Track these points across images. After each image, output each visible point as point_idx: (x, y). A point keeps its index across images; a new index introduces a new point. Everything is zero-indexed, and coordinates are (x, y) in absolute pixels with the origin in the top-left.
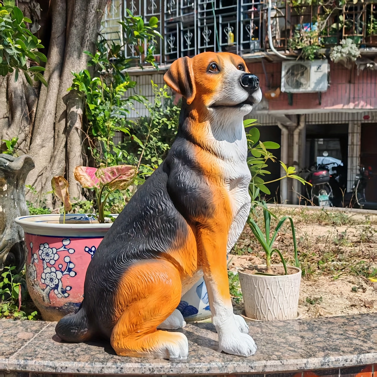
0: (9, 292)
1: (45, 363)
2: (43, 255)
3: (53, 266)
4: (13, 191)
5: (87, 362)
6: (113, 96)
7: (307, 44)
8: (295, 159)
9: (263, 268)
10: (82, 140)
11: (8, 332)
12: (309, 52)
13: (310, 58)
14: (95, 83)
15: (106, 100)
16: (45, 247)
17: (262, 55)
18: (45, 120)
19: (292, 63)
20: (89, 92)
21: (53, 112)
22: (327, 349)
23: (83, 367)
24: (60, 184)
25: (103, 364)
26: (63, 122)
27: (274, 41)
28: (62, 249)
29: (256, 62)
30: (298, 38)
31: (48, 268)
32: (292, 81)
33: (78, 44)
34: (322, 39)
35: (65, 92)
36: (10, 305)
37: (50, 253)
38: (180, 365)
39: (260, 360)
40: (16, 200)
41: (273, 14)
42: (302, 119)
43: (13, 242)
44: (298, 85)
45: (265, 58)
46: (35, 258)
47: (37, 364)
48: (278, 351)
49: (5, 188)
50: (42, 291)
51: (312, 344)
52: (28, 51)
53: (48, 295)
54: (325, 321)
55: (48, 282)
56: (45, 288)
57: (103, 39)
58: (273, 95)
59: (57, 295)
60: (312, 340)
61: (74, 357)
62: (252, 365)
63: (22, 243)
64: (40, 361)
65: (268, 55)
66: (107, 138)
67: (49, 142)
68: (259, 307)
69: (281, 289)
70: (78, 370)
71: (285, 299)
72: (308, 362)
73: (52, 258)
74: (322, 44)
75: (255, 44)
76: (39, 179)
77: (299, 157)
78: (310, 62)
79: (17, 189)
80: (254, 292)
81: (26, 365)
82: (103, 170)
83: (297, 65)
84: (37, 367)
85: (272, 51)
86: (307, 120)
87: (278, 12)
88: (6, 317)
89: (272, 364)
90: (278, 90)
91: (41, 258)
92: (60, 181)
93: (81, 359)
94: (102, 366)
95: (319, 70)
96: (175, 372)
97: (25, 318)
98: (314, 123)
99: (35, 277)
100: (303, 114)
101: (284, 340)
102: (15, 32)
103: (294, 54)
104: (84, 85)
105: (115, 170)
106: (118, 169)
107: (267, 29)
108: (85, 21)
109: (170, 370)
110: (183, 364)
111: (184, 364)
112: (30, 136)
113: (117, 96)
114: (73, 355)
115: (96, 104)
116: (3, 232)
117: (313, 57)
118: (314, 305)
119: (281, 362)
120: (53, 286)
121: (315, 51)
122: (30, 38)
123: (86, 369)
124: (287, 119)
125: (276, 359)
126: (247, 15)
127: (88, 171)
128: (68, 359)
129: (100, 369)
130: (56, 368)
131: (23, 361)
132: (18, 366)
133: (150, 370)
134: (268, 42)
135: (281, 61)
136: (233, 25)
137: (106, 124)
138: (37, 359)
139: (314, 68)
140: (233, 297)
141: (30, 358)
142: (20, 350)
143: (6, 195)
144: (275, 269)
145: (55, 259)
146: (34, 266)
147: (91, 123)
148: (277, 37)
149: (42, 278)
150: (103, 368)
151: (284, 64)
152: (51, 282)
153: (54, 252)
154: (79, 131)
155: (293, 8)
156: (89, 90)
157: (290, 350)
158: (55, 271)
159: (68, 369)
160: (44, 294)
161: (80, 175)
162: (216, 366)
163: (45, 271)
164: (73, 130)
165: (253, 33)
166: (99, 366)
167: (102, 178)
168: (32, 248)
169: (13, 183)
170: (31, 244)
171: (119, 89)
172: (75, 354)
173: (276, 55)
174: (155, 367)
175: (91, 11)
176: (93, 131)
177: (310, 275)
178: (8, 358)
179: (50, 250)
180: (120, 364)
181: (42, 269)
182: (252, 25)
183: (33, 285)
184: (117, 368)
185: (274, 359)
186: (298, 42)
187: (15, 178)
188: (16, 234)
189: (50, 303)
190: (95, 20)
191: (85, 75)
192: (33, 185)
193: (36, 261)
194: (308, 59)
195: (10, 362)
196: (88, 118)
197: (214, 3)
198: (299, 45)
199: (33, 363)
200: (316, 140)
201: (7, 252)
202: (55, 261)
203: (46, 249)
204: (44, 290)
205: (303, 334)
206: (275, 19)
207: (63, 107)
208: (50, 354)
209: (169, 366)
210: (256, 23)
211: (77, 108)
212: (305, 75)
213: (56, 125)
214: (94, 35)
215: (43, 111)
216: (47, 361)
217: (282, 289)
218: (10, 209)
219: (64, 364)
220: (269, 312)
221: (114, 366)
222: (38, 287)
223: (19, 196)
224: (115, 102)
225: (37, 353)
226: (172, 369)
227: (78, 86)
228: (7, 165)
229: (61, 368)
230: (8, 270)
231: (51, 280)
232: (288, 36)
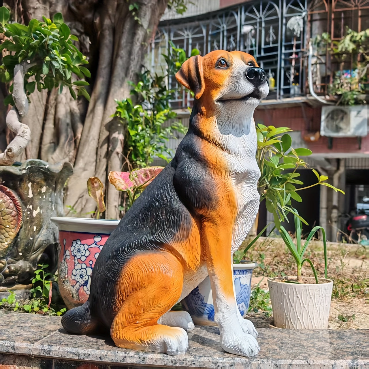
0: (40, 290)
1: (69, 349)
2: (74, 251)
3: (83, 262)
4: (51, 194)
5: (110, 351)
6: (153, 123)
7: (347, 90)
8: (335, 203)
9: (294, 279)
10: (123, 164)
11: (36, 324)
12: (349, 97)
13: (350, 103)
14: (137, 111)
15: (147, 127)
16: (77, 244)
17: (302, 100)
18: (89, 145)
19: (331, 108)
20: (131, 119)
21: (96, 138)
22: (356, 354)
23: (106, 355)
24: (96, 185)
25: (126, 353)
26: (105, 146)
27: (315, 87)
28: (94, 245)
29: (295, 107)
30: (339, 84)
31: (79, 264)
32: (332, 126)
33: (122, 74)
34: (362, 86)
35: (109, 119)
36: (40, 302)
37: (82, 250)
38: (202, 359)
39: (285, 359)
40: (54, 202)
41: (313, 60)
42: (342, 163)
43: (48, 243)
44: (338, 129)
45: (305, 103)
46: (67, 255)
47: (61, 350)
48: (305, 353)
49: (44, 190)
50: (71, 288)
51: (341, 349)
52: (73, 66)
53: (78, 291)
54: (357, 332)
55: (78, 278)
56: (75, 284)
57: (146, 70)
58: (312, 138)
59: (85, 291)
60: (341, 346)
61: (98, 346)
62: (277, 363)
63: (56, 245)
64: (63, 348)
65: (308, 99)
66: (146, 163)
67: (91, 166)
68: (288, 317)
69: (311, 298)
70: (100, 358)
71: (315, 308)
72: (335, 364)
73: (83, 254)
74: (363, 89)
75: (295, 89)
76: (79, 201)
77: (339, 201)
78: (350, 107)
79: (55, 192)
80: (283, 301)
81: (50, 351)
82: (136, 172)
83: (337, 110)
84: (61, 353)
85: (311, 96)
86: (347, 165)
87: (318, 58)
88: (36, 312)
89: (298, 363)
90: (317, 134)
91: (73, 255)
92: (96, 183)
93: (105, 348)
94: (124, 355)
95: (359, 115)
96: (197, 365)
97: (54, 313)
98: (353, 168)
99: (66, 274)
100: (343, 159)
101: (312, 345)
102: (62, 47)
103: (334, 99)
104: (126, 112)
105: (148, 172)
106: (150, 171)
107: (307, 75)
108: (130, 53)
109: (193, 363)
110: (205, 358)
111: (207, 358)
112: (74, 160)
113: (157, 123)
114: (97, 345)
115: (137, 130)
116: (39, 232)
117: (353, 102)
118: (346, 323)
119: (307, 362)
120: (83, 283)
121: (355, 96)
122: (76, 54)
123: (108, 357)
124: (326, 163)
125: (303, 359)
126: (288, 62)
127: (123, 175)
128: (91, 347)
129: (122, 358)
130: (79, 355)
131: (47, 346)
132: (42, 351)
133: (172, 362)
134: (308, 87)
135: (320, 105)
136: (274, 71)
137: (145, 150)
138: (61, 346)
139: (353, 114)
140: (263, 311)
141: (55, 344)
142: (45, 338)
143: (44, 197)
144: (306, 280)
145: (87, 255)
146: (65, 263)
147: (131, 148)
148: (317, 83)
149: (72, 274)
150: (125, 357)
151: (324, 109)
152: (81, 278)
153: (86, 249)
154: (120, 155)
155: (333, 55)
156: (130, 117)
157: (318, 353)
158: (85, 268)
159: (90, 356)
160: (74, 290)
161: (115, 179)
162: (239, 362)
163: (76, 267)
164: (114, 155)
165: (294, 78)
166: (122, 355)
167: (135, 181)
168: (65, 245)
169: (52, 186)
170: (65, 241)
171: (159, 117)
172: (99, 344)
173: (316, 101)
174: (178, 359)
175: (136, 44)
176: (133, 156)
177: (343, 296)
178: (33, 343)
179: (82, 246)
180: (142, 354)
181: (73, 266)
182: (292, 71)
183: (64, 282)
184: (139, 358)
185: (299, 359)
186: (338, 88)
187: (54, 181)
188: (52, 236)
189: (79, 300)
190: (140, 52)
191: (128, 103)
192: (74, 206)
193: (68, 258)
194: (348, 104)
195: (35, 347)
196: (129, 143)
197: (256, 50)
198: (340, 91)
199: (57, 349)
200: (357, 186)
201: (41, 252)
202: (86, 257)
203: (78, 245)
204: (73, 286)
205: (332, 341)
206: (314, 66)
207: (106, 134)
208: (75, 342)
209: (192, 359)
210: (297, 69)
211: (119, 133)
212: (344, 120)
213: (99, 150)
214: (138, 67)
215: (87, 137)
216: (70, 348)
217: (313, 298)
218: (47, 211)
219: (87, 351)
220: (298, 322)
221: (136, 356)
222: (69, 284)
223: (56, 199)
224: (154, 129)
225: (62, 341)
226: (194, 362)
227: (120, 113)
228: (46, 167)
229: (84, 355)
230: (41, 267)
231: (82, 276)
232: (328, 81)
